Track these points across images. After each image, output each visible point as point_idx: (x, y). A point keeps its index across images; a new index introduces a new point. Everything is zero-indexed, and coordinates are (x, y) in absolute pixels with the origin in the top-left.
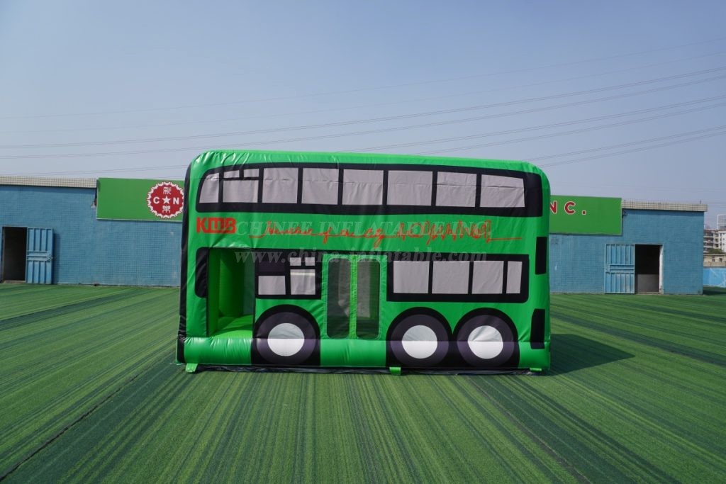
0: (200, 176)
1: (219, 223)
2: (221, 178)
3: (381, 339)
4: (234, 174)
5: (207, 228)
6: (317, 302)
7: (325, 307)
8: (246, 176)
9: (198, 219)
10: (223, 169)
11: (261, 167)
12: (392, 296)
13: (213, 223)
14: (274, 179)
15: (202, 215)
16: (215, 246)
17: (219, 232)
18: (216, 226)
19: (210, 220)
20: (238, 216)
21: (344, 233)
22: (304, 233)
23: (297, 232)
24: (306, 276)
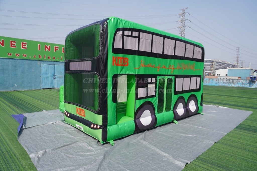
0: (114, 32)
1: (122, 60)
2: (123, 35)
3: (171, 111)
4: (128, 34)
5: (117, 64)
6: (155, 98)
7: (157, 100)
8: (133, 35)
9: (113, 57)
10: (124, 30)
11: (140, 31)
12: (176, 93)
13: (120, 60)
14: (144, 39)
15: (115, 55)
16: (120, 74)
17: (122, 65)
18: (121, 62)
19: (119, 58)
20: (130, 57)
21: (164, 67)
22: (152, 67)
23: (150, 66)
24: (152, 87)
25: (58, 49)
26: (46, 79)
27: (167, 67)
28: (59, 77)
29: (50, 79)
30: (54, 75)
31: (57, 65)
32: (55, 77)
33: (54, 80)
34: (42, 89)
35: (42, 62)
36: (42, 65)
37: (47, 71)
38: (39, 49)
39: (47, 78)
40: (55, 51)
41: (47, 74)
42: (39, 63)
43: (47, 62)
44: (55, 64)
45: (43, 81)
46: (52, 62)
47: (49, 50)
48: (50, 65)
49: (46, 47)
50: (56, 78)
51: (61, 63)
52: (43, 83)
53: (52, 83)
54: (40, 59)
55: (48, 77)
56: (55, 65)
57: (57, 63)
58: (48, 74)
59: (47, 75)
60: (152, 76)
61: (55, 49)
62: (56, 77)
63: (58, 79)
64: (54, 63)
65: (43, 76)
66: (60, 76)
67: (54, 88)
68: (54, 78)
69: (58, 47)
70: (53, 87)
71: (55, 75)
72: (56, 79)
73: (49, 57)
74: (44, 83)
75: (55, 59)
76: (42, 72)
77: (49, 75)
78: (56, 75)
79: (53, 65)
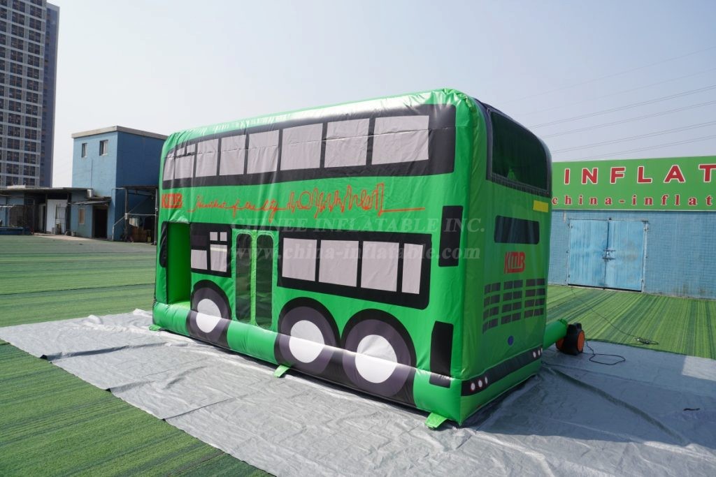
1: (173, 198)
2: (175, 157)
3: (274, 330)
4: (182, 152)
5: (167, 205)
6: (228, 280)
7: (234, 286)
8: (188, 152)
9: (163, 196)
10: (176, 148)
11: (197, 141)
12: (282, 281)
13: (170, 198)
14: (203, 152)
15: (165, 192)
16: (170, 220)
17: (173, 207)
18: (171, 202)
19: (169, 195)
20: (183, 191)
21: (250, 206)
22: (221, 207)
23: (215, 206)
24: (221, 252)
25: (621, 175)
26: (581, 259)
27: (258, 206)
28: (623, 258)
29: (594, 261)
30: (608, 251)
31: (617, 223)
32: (608, 256)
33: (604, 265)
34: (569, 285)
35: (572, 215)
36: (573, 223)
37: (584, 237)
38: (567, 182)
39: (583, 257)
40: (613, 181)
41: (585, 246)
42: (565, 218)
43: (586, 214)
44: (610, 219)
45: (572, 264)
46: (602, 214)
47: (594, 179)
48: (594, 223)
49: (586, 173)
50: (611, 259)
51: (631, 215)
52: (572, 269)
53: (600, 271)
54: (568, 207)
55: (588, 255)
56: (612, 223)
57: (618, 215)
58: (588, 246)
59: (585, 250)
60: (219, 228)
61: (614, 176)
62: (612, 255)
63: (620, 263)
64: (609, 215)
65: (572, 252)
66: (627, 253)
67: (604, 288)
68: (606, 259)
69: (623, 169)
70: (601, 284)
71: (611, 248)
72: (610, 263)
73: (592, 199)
74: (576, 270)
75: (610, 203)
76: (572, 240)
77: (592, 248)
78: (612, 251)
79: (605, 223)
